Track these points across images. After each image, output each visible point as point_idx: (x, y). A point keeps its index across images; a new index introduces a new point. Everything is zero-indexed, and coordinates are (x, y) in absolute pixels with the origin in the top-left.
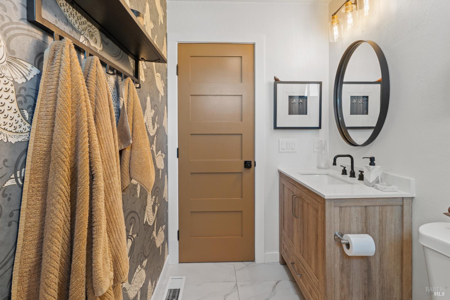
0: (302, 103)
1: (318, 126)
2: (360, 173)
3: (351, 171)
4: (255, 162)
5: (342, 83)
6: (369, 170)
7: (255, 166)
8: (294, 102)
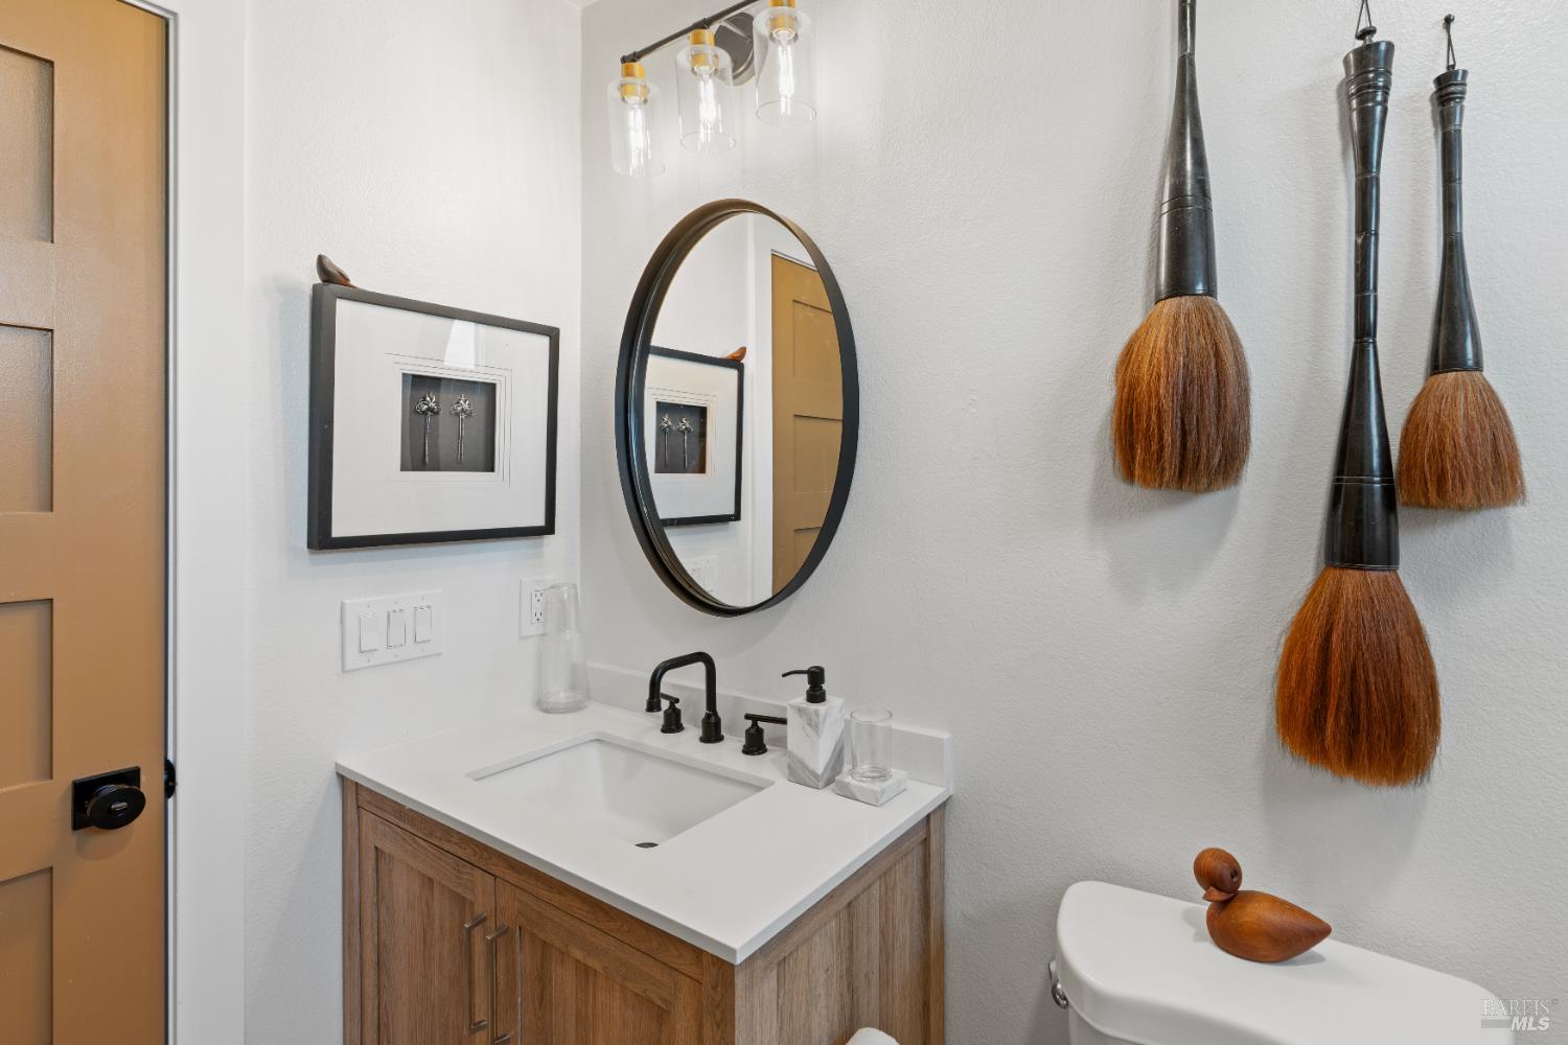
0: (469, 415)
1: (540, 521)
2: (749, 723)
3: (708, 716)
4: (170, 770)
5: (647, 349)
6: (810, 725)
7: (170, 789)
8: (429, 409)
